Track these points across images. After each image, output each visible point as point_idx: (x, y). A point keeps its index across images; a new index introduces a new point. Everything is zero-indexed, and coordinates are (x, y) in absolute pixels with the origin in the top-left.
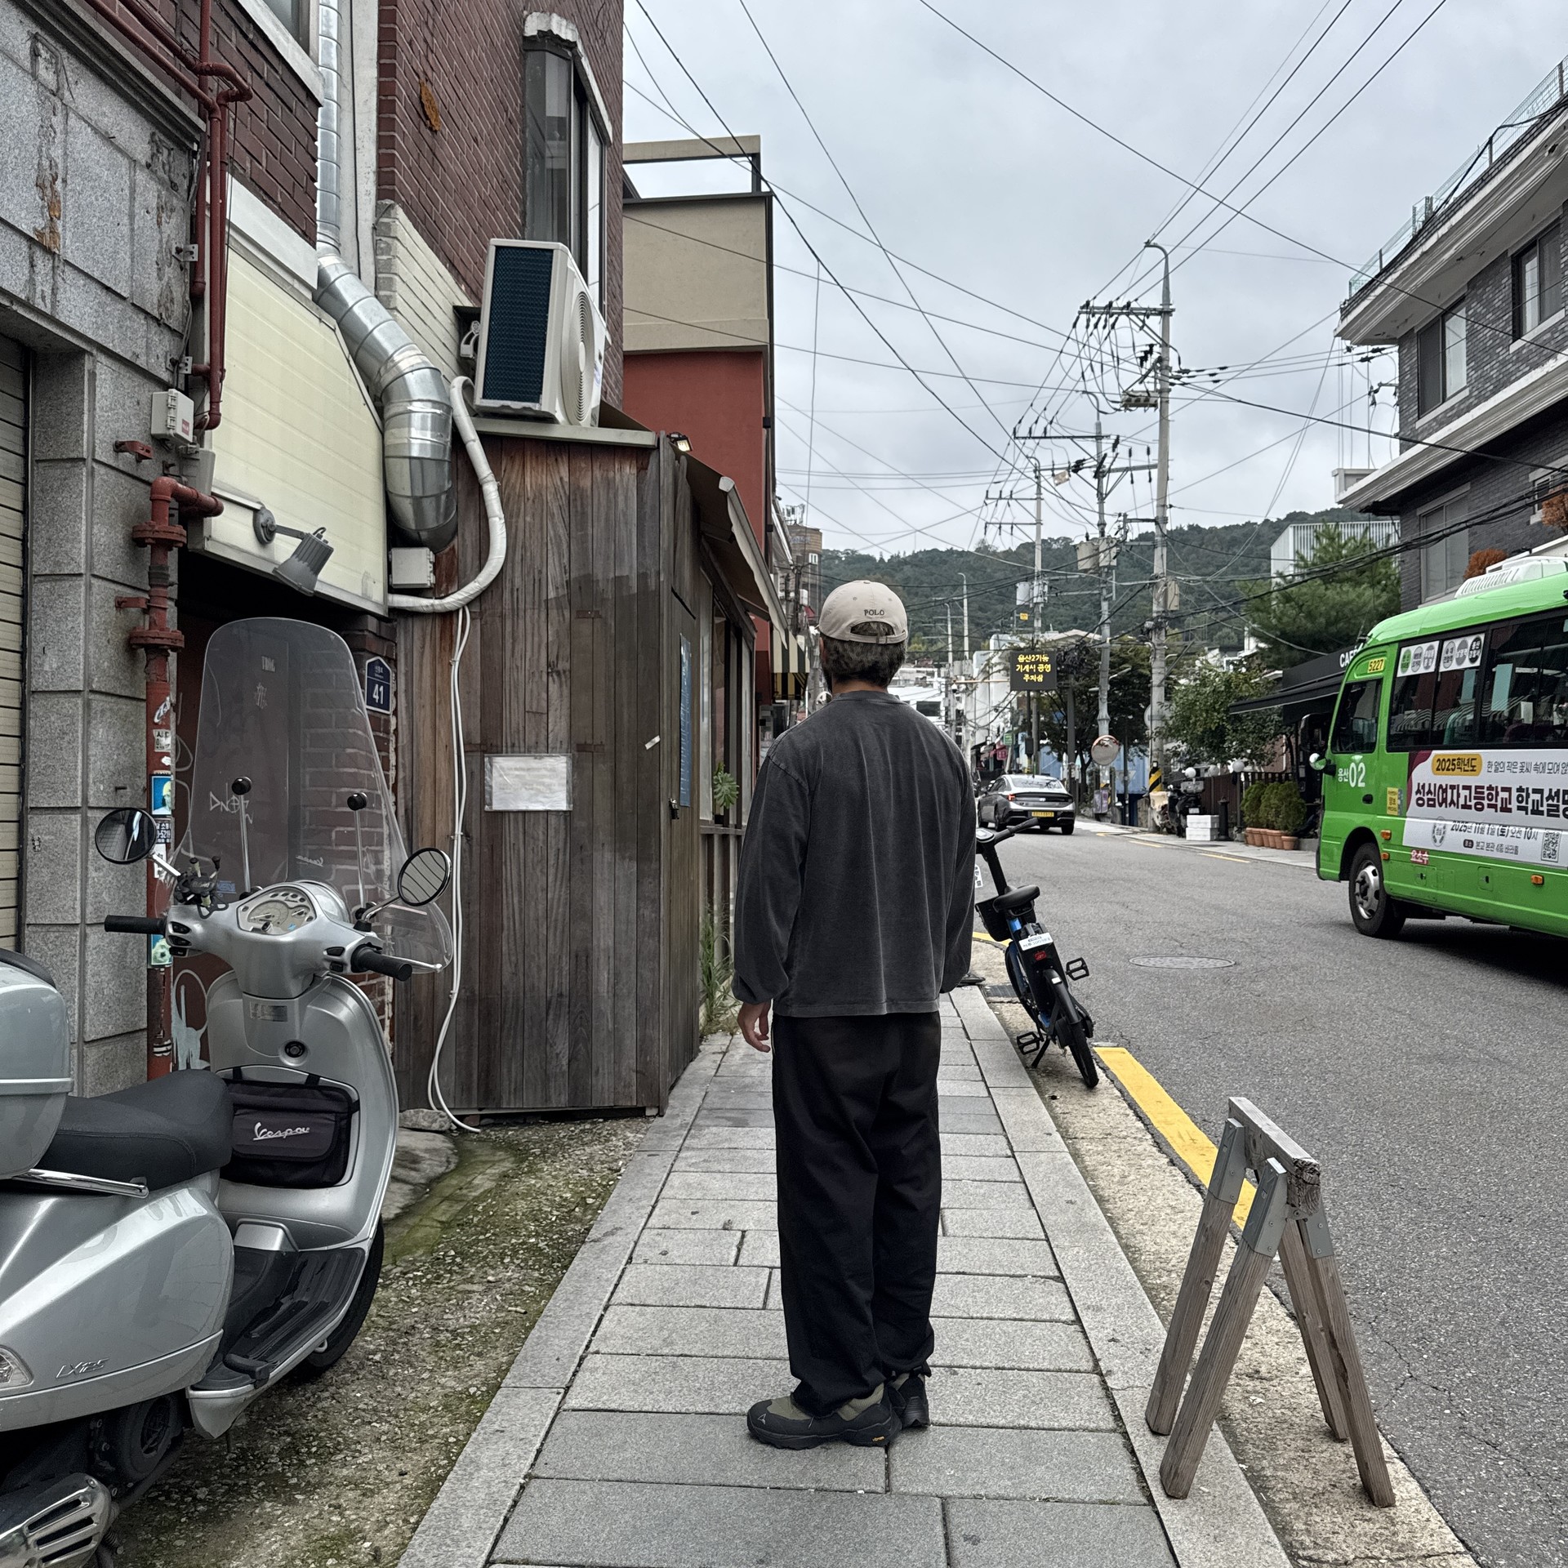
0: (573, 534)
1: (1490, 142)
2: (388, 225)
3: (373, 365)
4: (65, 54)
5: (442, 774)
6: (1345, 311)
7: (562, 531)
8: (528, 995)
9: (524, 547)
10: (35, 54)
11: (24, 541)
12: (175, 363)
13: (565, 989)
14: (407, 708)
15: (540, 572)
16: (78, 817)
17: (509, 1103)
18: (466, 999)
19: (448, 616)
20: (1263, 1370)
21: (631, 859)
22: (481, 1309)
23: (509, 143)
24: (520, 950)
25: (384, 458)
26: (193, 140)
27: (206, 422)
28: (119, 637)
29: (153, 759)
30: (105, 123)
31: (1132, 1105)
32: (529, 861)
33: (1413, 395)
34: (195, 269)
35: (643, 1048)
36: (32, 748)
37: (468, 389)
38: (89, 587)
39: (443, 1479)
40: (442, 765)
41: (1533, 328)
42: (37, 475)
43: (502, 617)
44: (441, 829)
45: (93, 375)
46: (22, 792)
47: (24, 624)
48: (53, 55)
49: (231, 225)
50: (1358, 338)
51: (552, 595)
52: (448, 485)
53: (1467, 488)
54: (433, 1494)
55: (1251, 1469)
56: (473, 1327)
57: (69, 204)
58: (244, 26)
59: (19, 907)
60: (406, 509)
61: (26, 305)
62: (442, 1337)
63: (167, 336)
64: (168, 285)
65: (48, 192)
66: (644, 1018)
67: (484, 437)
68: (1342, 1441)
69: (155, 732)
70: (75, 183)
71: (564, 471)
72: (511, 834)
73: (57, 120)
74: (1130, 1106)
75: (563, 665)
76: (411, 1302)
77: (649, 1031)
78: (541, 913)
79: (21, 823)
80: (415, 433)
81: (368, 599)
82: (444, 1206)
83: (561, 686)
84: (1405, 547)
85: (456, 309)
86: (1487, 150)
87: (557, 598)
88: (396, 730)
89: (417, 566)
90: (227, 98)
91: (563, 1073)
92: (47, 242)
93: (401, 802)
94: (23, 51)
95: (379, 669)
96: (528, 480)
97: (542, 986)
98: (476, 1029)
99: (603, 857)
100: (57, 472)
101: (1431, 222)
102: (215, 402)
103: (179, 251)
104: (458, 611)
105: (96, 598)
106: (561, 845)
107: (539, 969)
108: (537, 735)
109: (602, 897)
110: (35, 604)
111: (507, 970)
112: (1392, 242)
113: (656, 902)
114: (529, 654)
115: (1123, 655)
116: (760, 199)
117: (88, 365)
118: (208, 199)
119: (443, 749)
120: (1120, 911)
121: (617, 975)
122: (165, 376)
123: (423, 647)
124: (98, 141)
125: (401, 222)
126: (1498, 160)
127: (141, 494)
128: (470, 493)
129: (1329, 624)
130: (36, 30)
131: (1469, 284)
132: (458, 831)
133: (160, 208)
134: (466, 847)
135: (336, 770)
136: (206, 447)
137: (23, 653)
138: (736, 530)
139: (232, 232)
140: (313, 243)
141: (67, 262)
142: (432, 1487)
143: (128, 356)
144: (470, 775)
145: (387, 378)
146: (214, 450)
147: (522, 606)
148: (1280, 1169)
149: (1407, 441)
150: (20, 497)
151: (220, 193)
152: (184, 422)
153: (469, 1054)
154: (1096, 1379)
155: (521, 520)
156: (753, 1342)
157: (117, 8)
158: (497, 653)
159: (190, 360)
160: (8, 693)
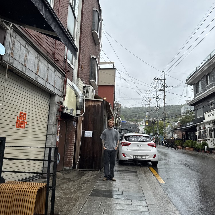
2: (78, 79)
5: (80, 133)
7: (93, 109)
9: (89, 110)
11: (49, 111)
15: (91, 113)
16: (52, 135)
23: (89, 69)
25: (77, 102)
27: (64, 100)
28: (56, 119)
29: (58, 130)
30: (59, 75)
33: (195, 91)
34: (64, 87)
35: (99, 163)
36: (48, 129)
41: (209, 84)
43: (87, 117)
46: (47, 133)
47: (48, 118)
48: (56, 71)
50: (188, 84)
53: (202, 103)
58: (68, 64)
59: (46, 143)
60: (78, 107)
61: (53, 92)
64: (62, 88)
65: (55, 82)
66: (99, 160)
69: (59, 128)
71: (94, 103)
72: (87, 139)
73: (56, 76)
78: (89, 148)
79: (47, 136)
80: (80, 99)
81: (74, 115)
83: (92, 124)
84: (195, 110)
85: (83, 86)
86: (203, 63)
89: (79, 112)
90: (67, 71)
92: (54, 86)
94: (54, 71)
100: (52, 105)
101: (197, 71)
102: (65, 98)
103: (63, 85)
105: (55, 116)
106: (92, 141)
110: (50, 116)
112: (192, 73)
116: (114, 69)
117: (56, 96)
119: (80, 130)
122: (61, 96)
124: (58, 77)
127: (59, 107)
130: (55, 69)
131: (201, 78)
133: (62, 82)
136: (63, 102)
137: (48, 120)
138: (111, 109)
139: (67, 83)
140: (72, 82)
143: (59, 95)
144: (83, 133)
145: (78, 94)
147: (89, 116)
149: (195, 97)
150: (49, 107)
151: (66, 80)
155: (89, 108)
157: (60, 66)
158: (86, 121)
159: (63, 95)
160: (47, 124)
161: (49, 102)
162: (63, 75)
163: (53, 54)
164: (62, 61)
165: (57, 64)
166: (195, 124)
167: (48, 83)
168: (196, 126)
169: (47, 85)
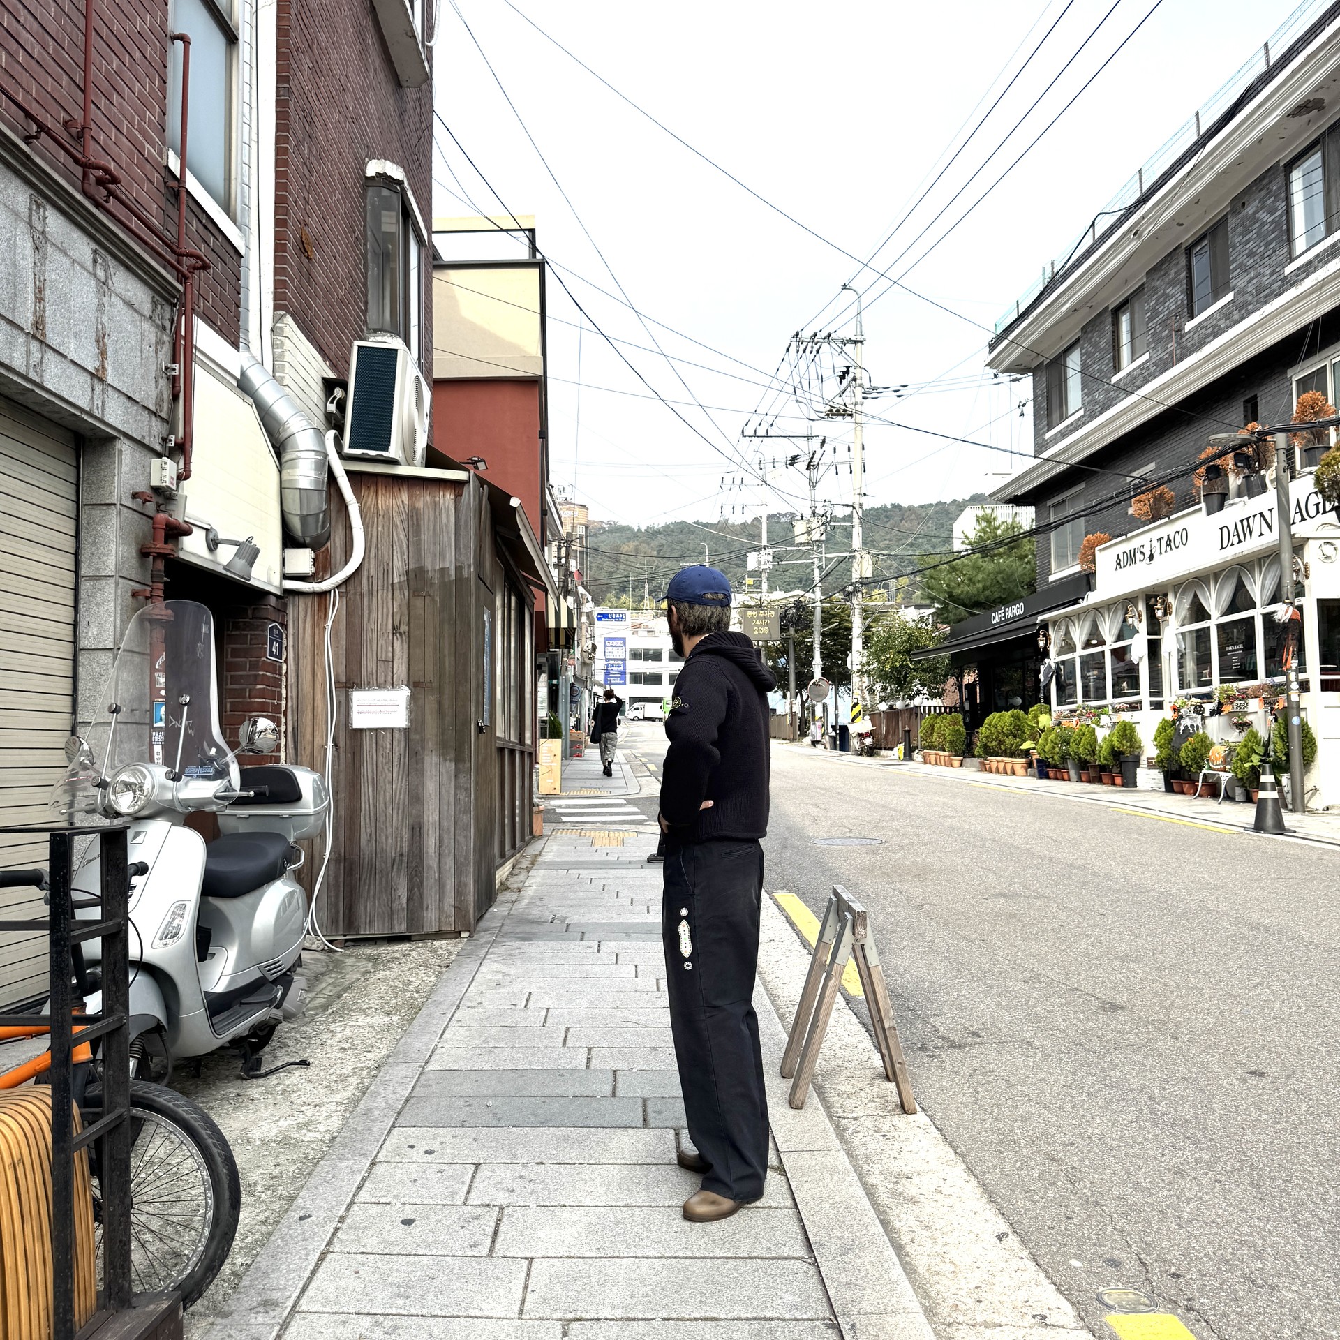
0: (411, 540)
1: (1093, 224)
2: (281, 329)
3: (275, 427)
4: (109, 257)
5: (319, 702)
6: (992, 347)
7: (403, 537)
8: (379, 855)
9: (376, 548)
10: (95, 262)
11: (76, 555)
12: (165, 440)
13: (405, 853)
14: (294, 658)
15: (388, 565)
17: (365, 930)
18: (336, 859)
19: (323, 595)
21: (451, 761)
23: (356, 254)
24: (373, 824)
25: (281, 489)
26: (174, 297)
27: (183, 476)
28: (134, 615)
29: (154, 691)
30: (129, 295)
31: (792, 925)
32: (379, 762)
33: (1044, 413)
34: (176, 378)
35: (459, 891)
36: (80, 684)
37: (338, 441)
38: (117, 584)
40: (319, 696)
41: (1127, 367)
42: (85, 514)
43: (361, 595)
44: (318, 741)
45: (120, 451)
46: (74, 712)
47: (76, 607)
48: (104, 260)
49: (196, 348)
50: (1002, 368)
51: (396, 580)
52: (324, 507)
53: (1083, 485)
57: (110, 349)
58: (201, 215)
60: (296, 523)
61: (90, 414)
63: (160, 422)
64: (161, 391)
65: (101, 344)
66: (459, 873)
67: (348, 472)
68: (891, 1081)
69: (156, 674)
70: (114, 335)
71: (405, 497)
72: (367, 744)
73: (105, 299)
74: (790, 925)
75: (404, 628)
77: (463, 879)
78: (388, 798)
79: (73, 731)
80: (302, 472)
81: (269, 583)
83: (402, 642)
84: (1039, 531)
85: (324, 379)
86: (1091, 230)
87: (399, 583)
88: (286, 673)
89: (302, 560)
90: (195, 268)
91: (403, 910)
92: (100, 374)
93: (290, 723)
94: (89, 264)
95: (276, 631)
96: (379, 502)
97: (389, 849)
98: (342, 879)
99: (431, 761)
100: (97, 512)
101: (1053, 281)
102: (187, 463)
103: (167, 368)
104: (330, 591)
105: (120, 590)
106: (402, 752)
107: (387, 838)
108: (385, 676)
109: (431, 787)
110: (83, 594)
111: (364, 838)
112: (1026, 295)
113: (467, 790)
114: (380, 621)
115: (832, 612)
116: (536, 265)
117: (118, 445)
118: (183, 333)
119: (319, 686)
120: (812, 810)
121: (441, 840)
122: (158, 448)
123: (306, 616)
124: (125, 309)
125: (289, 325)
126: (1099, 239)
127: (147, 525)
128: (339, 511)
129: (985, 589)
130: (96, 247)
131: (1082, 329)
132: (330, 743)
133: (157, 343)
134: (336, 753)
135: (248, 700)
136: (180, 492)
137: (75, 625)
138: (522, 533)
139: (198, 354)
140: (237, 348)
141: (110, 385)
143: (139, 438)
144: (339, 703)
146: (185, 493)
147: (375, 588)
148: (850, 917)
149: (1040, 446)
150: (74, 527)
151: (190, 328)
152: (172, 478)
153: (337, 897)
155: (375, 530)
156: (537, 1040)
157: (134, 223)
158: (357, 621)
159: (173, 438)
160: (66, 650)
161: (69, 491)
162: (165, 295)
163: (74, 131)
164: (146, 185)
165: (112, 204)
166: (1040, 618)
167: (47, 350)
168: (1045, 626)
169: (42, 362)
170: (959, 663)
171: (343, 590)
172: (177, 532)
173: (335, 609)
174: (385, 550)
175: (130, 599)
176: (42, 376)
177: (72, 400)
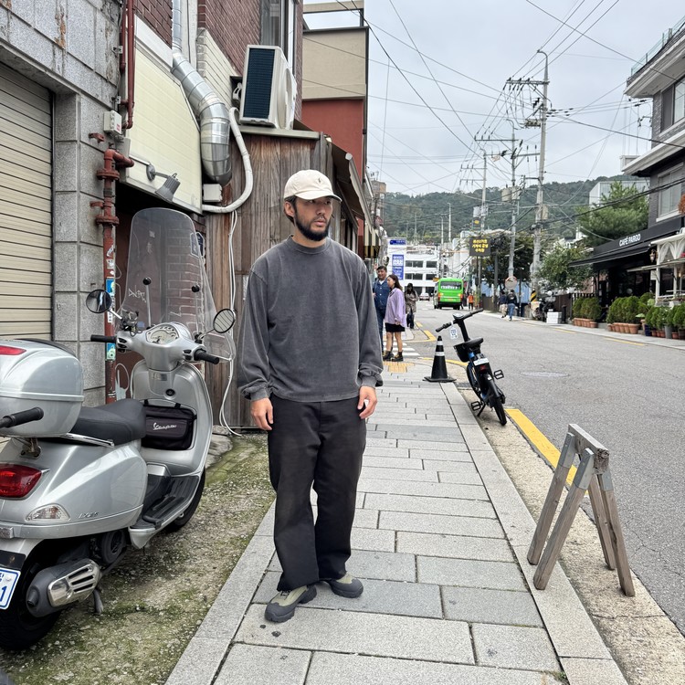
2: (202, 39)
3: (196, 102)
5: (225, 284)
6: (629, 82)
7: (277, 177)
9: (260, 184)
11: (51, 176)
12: (113, 99)
14: (211, 255)
15: (267, 195)
16: (76, 296)
19: (227, 215)
20: (578, 541)
22: (244, 505)
23: (254, 2)
25: (201, 143)
27: (127, 126)
28: (91, 219)
29: (107, 272)
33: (659, 121)
34: (122, 57)
36: (56, 266)
37: (237, 113)
38: (79, 197)
39: (231, 570)
40: (225, 280)
42: (57, 148)
43: (251, 215)
45: (79, 104)
46: (52, 285)
47: (52, 213)
49: (137, 38)
50: (634, 95)
51: (272, 205)
52: (228, 156)
53: (682, 164)
54: (228, 576)
55: (572, 580)
56: (242, 512)
57: (68, 27)
59: (51, 333)
60: (210, 167)
61: (52, 72)
62: (229, 515)
63: (110, 87)
64: (110, 64)
65: (60, 21)
67: (244, 135)
68: (612, 570)
69: (107, 260)
70: (71, 17)
71: (278, 150)
74: (521, 433)
75: (277, 237)
76: (215, 501)
79: (52, 298)
80: (214, 132)
81: (193, 206)
82: (228, 464)
84: (652, 191)
85: (231, 77)
87: (275, 207)
88: (206, 264)
89: (214, 192)
92: (60, 43)
95: (199, 237)
96: (262, 154)
100: (64, 146)
101: (671, 40)
102: (130, 117)
103: (115, 49)
104: (231, 212)
105: (81, 202)
110: (57, 204)
112: (652, 50)
114: (262, 232)
115: (521, 240)
116: (364, 30)
117: (77, 99)
118: (127, 26)
119: (226, 273)
120: (517, 352)
122: (109, 105)
123: (217, 228)
125: (208, 37)
127: (100, 157)
128: (237, 160)
129: (615, 227)
132: (232, 309)
133: (107, 30)
135: (181, 281)
136: (127, 137)
137: (52, 225)
138: (352, 178)
139: (137, 41)
140: (171, 48)
141: (68, 53)
142: (227, 573)
143: (93, 95)
144: (237, 284)
145: (202, 108)
146: (130, 138)
147: (259, 211)
148: (591, 453)
149: (655, 142)
150: (49, 157)
151: (132, 23)
152: (119, 126)
153: (237, 403)
154: (506, 542)
155: (259, 172)
158: (248, 231)
159: (120, 98)
160: (46, 242)
161: (46, 131)
166: (652, 243)
167: (13, 17)
168: (655, 247)
169: (8, 26)
170: (597, 268)
171: (240, 212)
172: (123, 165)
173: (235, 224)
174: (266, 186)
175: (89, 208)
176: (8, 37)
177: (36, 59)
